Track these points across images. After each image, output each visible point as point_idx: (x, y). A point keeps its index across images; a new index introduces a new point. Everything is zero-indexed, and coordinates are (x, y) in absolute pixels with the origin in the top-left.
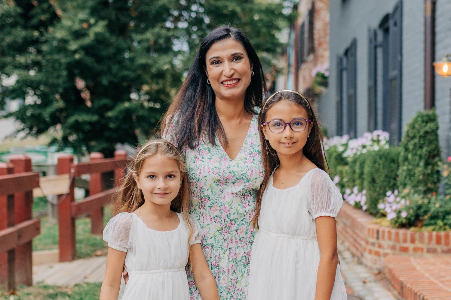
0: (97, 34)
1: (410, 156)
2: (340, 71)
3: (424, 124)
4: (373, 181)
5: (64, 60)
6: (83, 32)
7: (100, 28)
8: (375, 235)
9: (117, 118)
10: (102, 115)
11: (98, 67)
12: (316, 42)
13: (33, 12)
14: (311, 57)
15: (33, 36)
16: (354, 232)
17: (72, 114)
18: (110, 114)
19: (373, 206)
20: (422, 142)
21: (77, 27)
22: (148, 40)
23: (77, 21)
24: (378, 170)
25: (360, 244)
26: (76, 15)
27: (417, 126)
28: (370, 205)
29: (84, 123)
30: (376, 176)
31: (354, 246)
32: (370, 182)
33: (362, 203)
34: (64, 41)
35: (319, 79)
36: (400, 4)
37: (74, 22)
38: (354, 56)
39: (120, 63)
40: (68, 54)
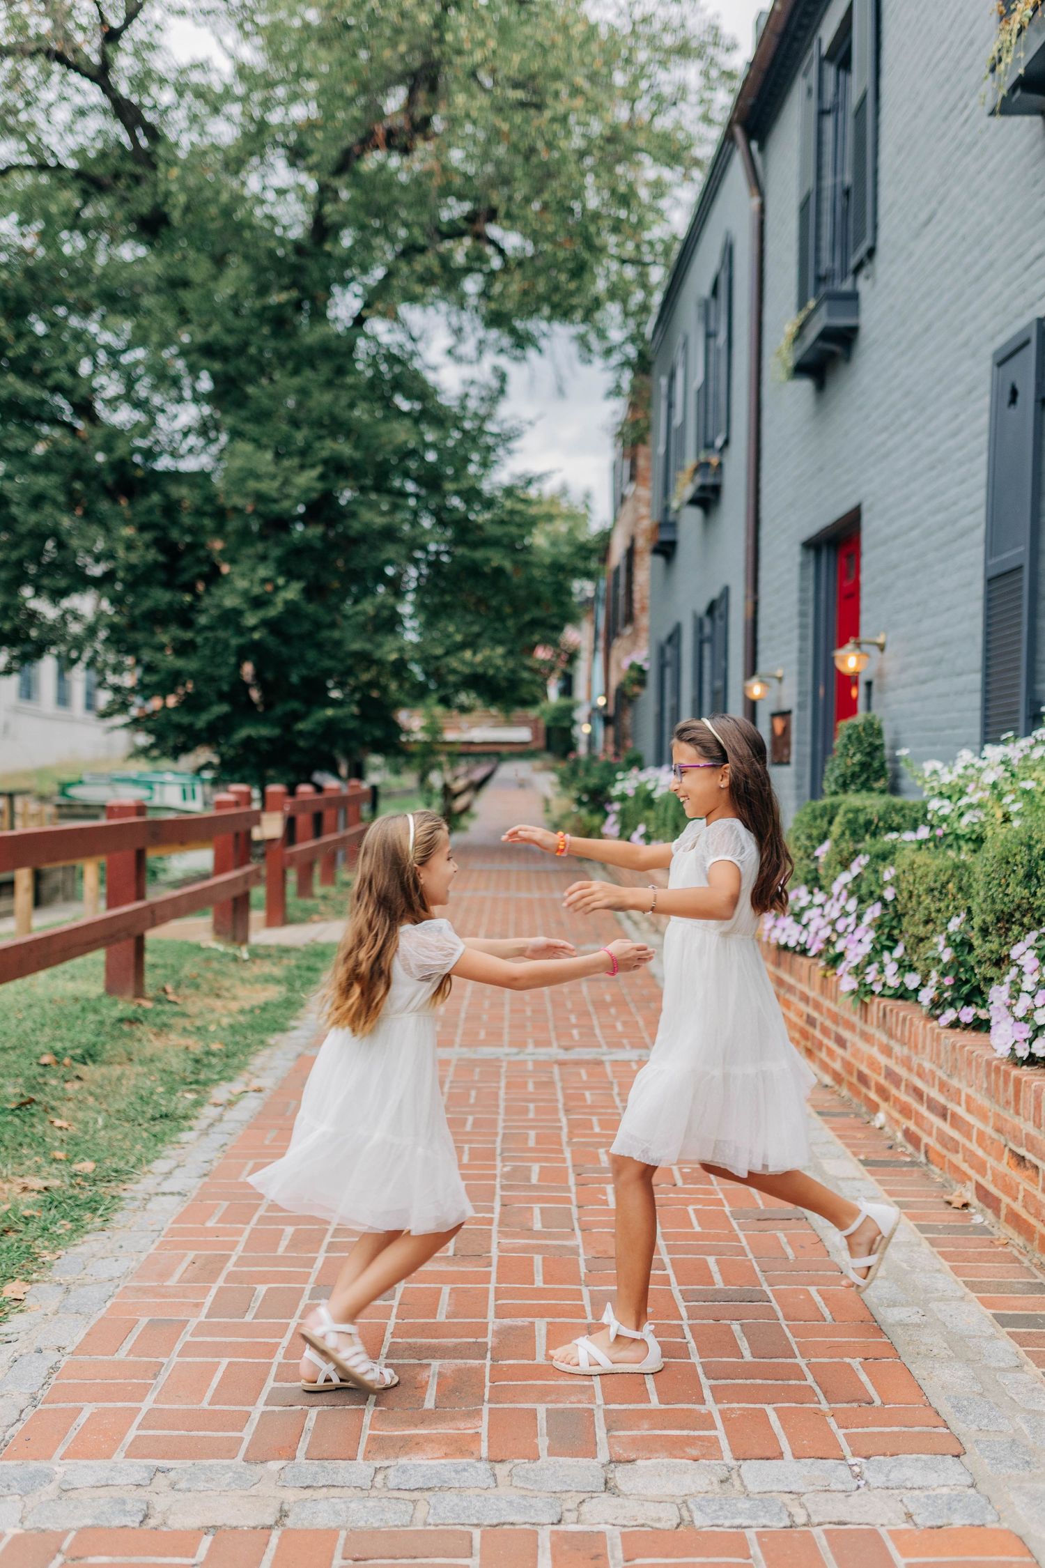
0: (286, 602)
2: (662, 667)
5: (235, 642)
6: (267, 598)
7: (292, 592)
9: (311, 734)
10: (287, 728)
11: (285, 651)
12: (637, 606)
13: (183, 562)
14: (628, 630)
15: (182, 602)
17: (241, 726)
18: (301, 726)
21: (257, 590)
22: (364, 613)
23: (257, 582)
26: (253, 570)
29: (261, 739)
34: (237, 613)
35: (634, 674)
36: (726, 592)
37: (252, 581)
38: (677, 647)
39: (319, 646)
40: (241, 630)
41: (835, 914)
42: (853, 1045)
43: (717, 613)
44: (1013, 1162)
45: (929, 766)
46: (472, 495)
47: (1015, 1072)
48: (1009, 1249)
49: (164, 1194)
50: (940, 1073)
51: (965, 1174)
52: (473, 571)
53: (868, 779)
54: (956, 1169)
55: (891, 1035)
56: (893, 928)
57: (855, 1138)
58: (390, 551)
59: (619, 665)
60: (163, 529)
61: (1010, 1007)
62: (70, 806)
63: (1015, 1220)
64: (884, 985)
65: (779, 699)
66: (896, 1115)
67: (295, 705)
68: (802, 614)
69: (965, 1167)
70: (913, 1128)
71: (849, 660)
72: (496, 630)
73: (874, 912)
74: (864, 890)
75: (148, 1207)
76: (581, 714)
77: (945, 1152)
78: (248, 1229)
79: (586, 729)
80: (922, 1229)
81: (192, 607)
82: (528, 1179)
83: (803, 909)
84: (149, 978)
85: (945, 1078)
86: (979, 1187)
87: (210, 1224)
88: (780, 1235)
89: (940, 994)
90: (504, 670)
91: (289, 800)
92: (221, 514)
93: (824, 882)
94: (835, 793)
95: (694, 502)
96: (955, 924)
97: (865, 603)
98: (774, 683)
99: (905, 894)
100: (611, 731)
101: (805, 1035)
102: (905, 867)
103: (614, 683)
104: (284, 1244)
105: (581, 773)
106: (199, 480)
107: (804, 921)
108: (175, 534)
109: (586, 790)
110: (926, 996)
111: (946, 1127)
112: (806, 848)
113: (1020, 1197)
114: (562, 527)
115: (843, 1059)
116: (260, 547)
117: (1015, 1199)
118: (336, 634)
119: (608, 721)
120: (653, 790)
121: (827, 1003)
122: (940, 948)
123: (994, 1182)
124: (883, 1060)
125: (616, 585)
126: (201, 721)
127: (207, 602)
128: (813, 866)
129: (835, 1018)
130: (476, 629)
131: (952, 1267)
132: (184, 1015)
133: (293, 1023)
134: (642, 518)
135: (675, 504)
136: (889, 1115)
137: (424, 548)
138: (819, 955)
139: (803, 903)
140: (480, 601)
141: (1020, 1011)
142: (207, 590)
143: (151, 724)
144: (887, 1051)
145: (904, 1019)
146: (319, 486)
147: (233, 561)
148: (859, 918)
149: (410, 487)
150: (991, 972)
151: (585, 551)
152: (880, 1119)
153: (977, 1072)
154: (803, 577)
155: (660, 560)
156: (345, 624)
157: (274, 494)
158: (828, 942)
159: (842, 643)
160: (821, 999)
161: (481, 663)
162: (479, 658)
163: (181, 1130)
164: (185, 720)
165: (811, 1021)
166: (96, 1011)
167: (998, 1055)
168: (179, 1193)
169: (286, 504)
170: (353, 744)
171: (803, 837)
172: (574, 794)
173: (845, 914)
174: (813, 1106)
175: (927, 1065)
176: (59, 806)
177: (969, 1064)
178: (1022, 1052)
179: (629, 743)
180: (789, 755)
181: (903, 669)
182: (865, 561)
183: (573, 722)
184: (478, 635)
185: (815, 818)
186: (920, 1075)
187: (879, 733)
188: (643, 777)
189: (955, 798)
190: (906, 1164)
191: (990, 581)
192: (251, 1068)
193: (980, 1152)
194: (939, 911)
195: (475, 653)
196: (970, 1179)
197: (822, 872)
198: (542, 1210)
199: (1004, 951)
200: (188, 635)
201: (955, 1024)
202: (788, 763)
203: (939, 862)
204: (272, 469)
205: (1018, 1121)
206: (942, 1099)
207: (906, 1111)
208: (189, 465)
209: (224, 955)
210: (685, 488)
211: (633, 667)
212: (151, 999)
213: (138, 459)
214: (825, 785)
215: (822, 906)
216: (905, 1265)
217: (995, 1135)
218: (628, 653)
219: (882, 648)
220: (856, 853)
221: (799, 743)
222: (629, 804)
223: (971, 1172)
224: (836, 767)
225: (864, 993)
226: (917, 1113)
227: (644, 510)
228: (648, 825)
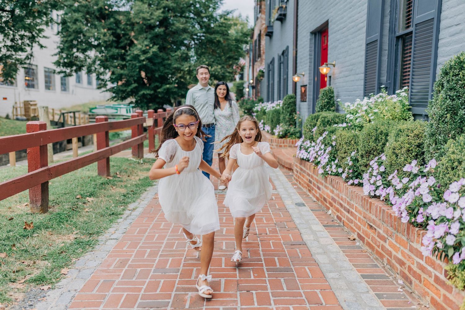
0: (153, 52)
1: (284, 111)
2: (269, 71)
4: (272, 121)
5: (138, 65)
6: (147, 51)
7: (155, 49)
8: (271, 141)
9: (162, 92)
10: (155, 91)
11: (154, 68)
13: (122, 40)
15: (121, 53)
17: (142, 90)
18: (159, 90)
19: (272, 131)
20: (289, 106)
21: (144, 48)
22: (177, 55)
23: (144, 46)
24: (274, 117)
26: (143, 42)
27: (287, 100)
29: (147, 94)
30: (273, 119)
33: (269, 130)
34: (138, 56)
35: (261, 73)
36: (288, 47)
37: (142, 46)
38: (273, 65)
39: (164, 66)
40: (140, 61)
41: (318, 150)
42: (322, 189)
43: (285, 55)
44: (369, 227)
45: (347, 104)
46: (211, 17)
47: (370, 200)
48: (367, 253)
49: (111, 239)
50: (347, 199)
51: (354, 230)
52: (211, 41)
53: (329, 107)
54: (352, 228)
55: (333, 187)
56: (335, 154)
57: (322, 218)
58: (185, 36)
59: (256, 70)
60: (115, 30)
61: (369, 180)
62: (93, 115)
63: (369, 244)
64: (332, 171)
65: (303, 82)
66: (335, 211)
67: (157, 84)
68: (310, 55)
69: (354, 228)
70: (339, 215)
71: (324, 70)
72: (218, 60)
73: (329, 149)
74: (326, 142)
75: (106, 243)
76: (246, 85)
77: (348, 223)
78: (136, 250)
79: (247, 90)
80: (341, 247)
81: (124, 54)
82: (222, 233)
83: (308, 147)
84: (112, 170)
85: (349, 200)
86: (358, 234)
87: (124, 249)
88: (298, 250)
89: (348, 175)
90: (221, 72)
91: (155, 114)
92: (133, 25)
93: (315, 139)
94: (319, 111)
95: (278, 19)
96: (353, 154)
97: (329, 52)
98: (302, 76)
99: (339, 144)
100: (254, 90)
101: (308, 186)
102: (339, 136)
103: (255, 76)
104: (147, 255)
105: (245, 104)
106: (126, 14)
107: (309, 151)
108: (119, 31)
109: (246, 109)
110: (344, 175)
111: (349, 216)
112: (310, 129)
113: (371, 238)
114: (239, 27)
115: (319, 193)
116: (145, 35)
117: (369, 238)
118: (169, 62)
119: (253, 87)
120: (266, 109)
121: (315, 176)
122: (349, 161)
123: (363, 233)
124: (331, 194)
125: (256, 45)
126: (129, 89)
127: (129, 52)
128: (312, 134)
129: (317, 181)
130: (212, 60)
131: (349, 260)
132: (121, 181)
133: (154, 183)
134: (263, 24)
135: (272, 20)
136: (332, 211)
137: (196, 35)
138: (313, 162)
139: (308, 146)
140: (213, 51)
141: (372, 182)
142: (129, 49)
143: (114, 90)
144: (332, 192)
145: (337, 182)
146: (162, 15)
147: (137, 39)
148: (325, 150)
149: (192, 15)
150: (364, 169)
151: (245, 35)
152: (330, 212)
153: (359, 199)
154: (310, 44)
155: (268, 38)
156: (172, 58)
157: (149, 18)
158: (316, 158)
159: (323, 64)
160: (313, 175)
161: (214, 71)
162: (213, 69)
163: (119, 218)
164: (124, 89)
165: (310, 182)
166: (95, 181)
167: (365, 194)
168: (116, 239)
169: (152, 21)
170: (176, 96)
171: (309, 125)
172: (243, 110)
173: (321, 149)
174: (310, 208)
175: (344, 197)
176: (89, 115)
177: (356, 197)
178: (372, 194)
179: (259, 95)
180: (306, 99)
181: (340, 73)
182: (329, 38)
183: (244, 88)
184: (213, 62)
185: (312, 119)
186: (342, 200)
187: (333, 92)
188: (263, 105)
189: (354, 114)
190: (337, 226)
191: (367, 45)
192: (141, 198)
193: (359, 224)
194: (348, 149)
195: (212, 68)
196: (356, 232)
197: (314, 136)
198: (226, 242)
199: (368, 162)
200: (124, 63)
201: (353, 184)
202: (306, 101)
203: (348, 135)
204: (148, 10)
205: (370, 215)
206: (348, 207)
207: (338, 210)
208: (122, 9)
209: (135, 162)
210: (275, 15)
211: (260, 71)
212: (112, 177)
213: (107, 7)
214: (316, 109)
215: (314, 146)
216: (335, 259)
217: (363, 219)
218: (259, 66)
219: (334, 66)
220: (324, 130)
221: (309, 95)
222: (259, 113)
223: (356, 229)
224: (319, 103)
225: (325, 174)
226: (341, 211)
227: (264, 22)
228: (264, 120)
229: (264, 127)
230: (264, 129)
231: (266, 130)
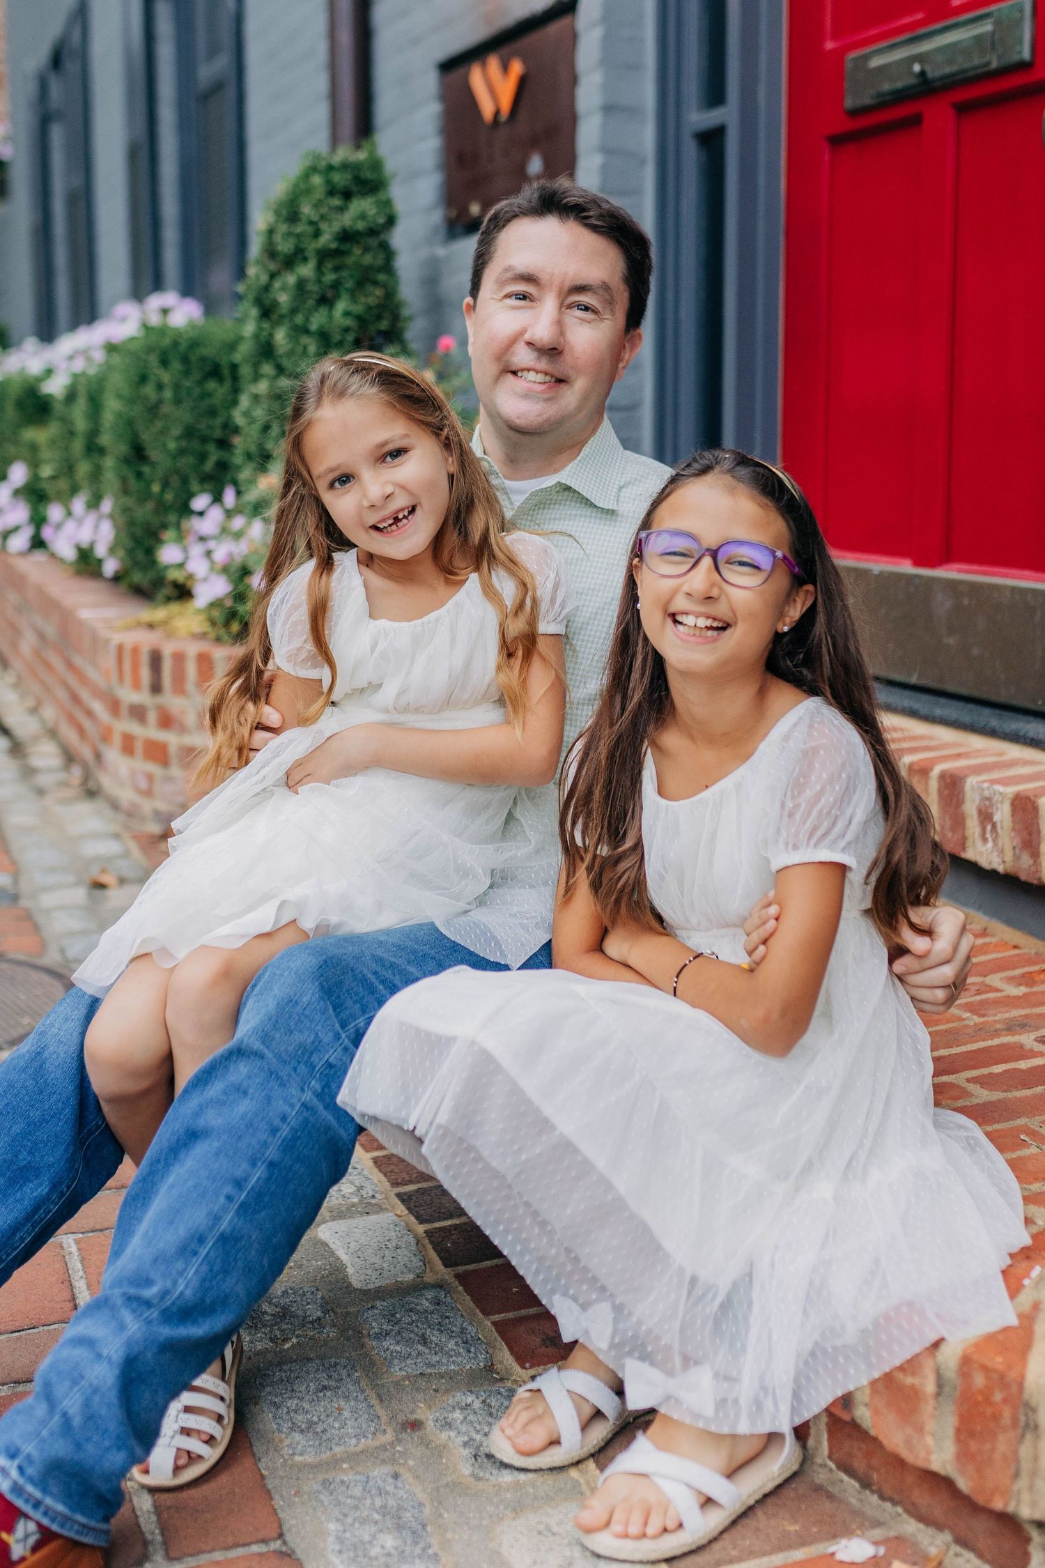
1: (280, 336)
3: (336, 202)
4: (138, 454)
8: (145, 674)
16: (70, 666)
19: (140, 555)
20: (330, 277)
24: (153, 410)
25: (89, 713)
27: (306, 210)
28: (130, 552)
30: (146, 437)
31: (71, 719)
32: (126, 461)
33: (101, 551)
228: (34, 464)
229: (38, 521)
230: (38, 543)
231: (67, 551)
